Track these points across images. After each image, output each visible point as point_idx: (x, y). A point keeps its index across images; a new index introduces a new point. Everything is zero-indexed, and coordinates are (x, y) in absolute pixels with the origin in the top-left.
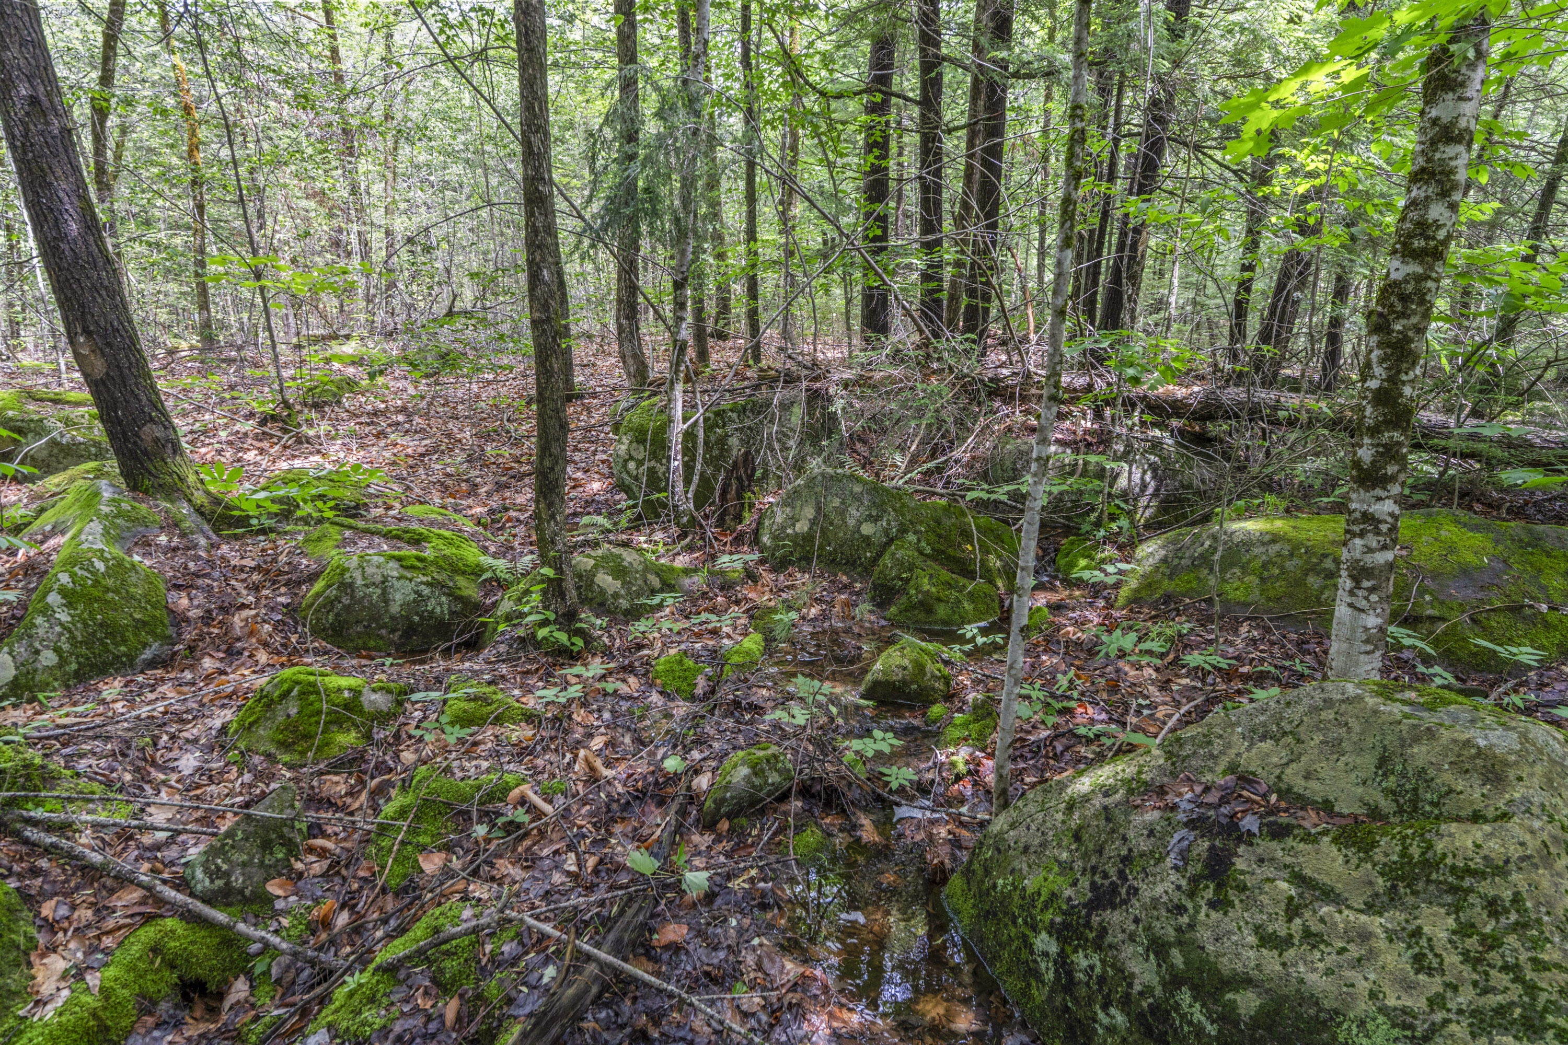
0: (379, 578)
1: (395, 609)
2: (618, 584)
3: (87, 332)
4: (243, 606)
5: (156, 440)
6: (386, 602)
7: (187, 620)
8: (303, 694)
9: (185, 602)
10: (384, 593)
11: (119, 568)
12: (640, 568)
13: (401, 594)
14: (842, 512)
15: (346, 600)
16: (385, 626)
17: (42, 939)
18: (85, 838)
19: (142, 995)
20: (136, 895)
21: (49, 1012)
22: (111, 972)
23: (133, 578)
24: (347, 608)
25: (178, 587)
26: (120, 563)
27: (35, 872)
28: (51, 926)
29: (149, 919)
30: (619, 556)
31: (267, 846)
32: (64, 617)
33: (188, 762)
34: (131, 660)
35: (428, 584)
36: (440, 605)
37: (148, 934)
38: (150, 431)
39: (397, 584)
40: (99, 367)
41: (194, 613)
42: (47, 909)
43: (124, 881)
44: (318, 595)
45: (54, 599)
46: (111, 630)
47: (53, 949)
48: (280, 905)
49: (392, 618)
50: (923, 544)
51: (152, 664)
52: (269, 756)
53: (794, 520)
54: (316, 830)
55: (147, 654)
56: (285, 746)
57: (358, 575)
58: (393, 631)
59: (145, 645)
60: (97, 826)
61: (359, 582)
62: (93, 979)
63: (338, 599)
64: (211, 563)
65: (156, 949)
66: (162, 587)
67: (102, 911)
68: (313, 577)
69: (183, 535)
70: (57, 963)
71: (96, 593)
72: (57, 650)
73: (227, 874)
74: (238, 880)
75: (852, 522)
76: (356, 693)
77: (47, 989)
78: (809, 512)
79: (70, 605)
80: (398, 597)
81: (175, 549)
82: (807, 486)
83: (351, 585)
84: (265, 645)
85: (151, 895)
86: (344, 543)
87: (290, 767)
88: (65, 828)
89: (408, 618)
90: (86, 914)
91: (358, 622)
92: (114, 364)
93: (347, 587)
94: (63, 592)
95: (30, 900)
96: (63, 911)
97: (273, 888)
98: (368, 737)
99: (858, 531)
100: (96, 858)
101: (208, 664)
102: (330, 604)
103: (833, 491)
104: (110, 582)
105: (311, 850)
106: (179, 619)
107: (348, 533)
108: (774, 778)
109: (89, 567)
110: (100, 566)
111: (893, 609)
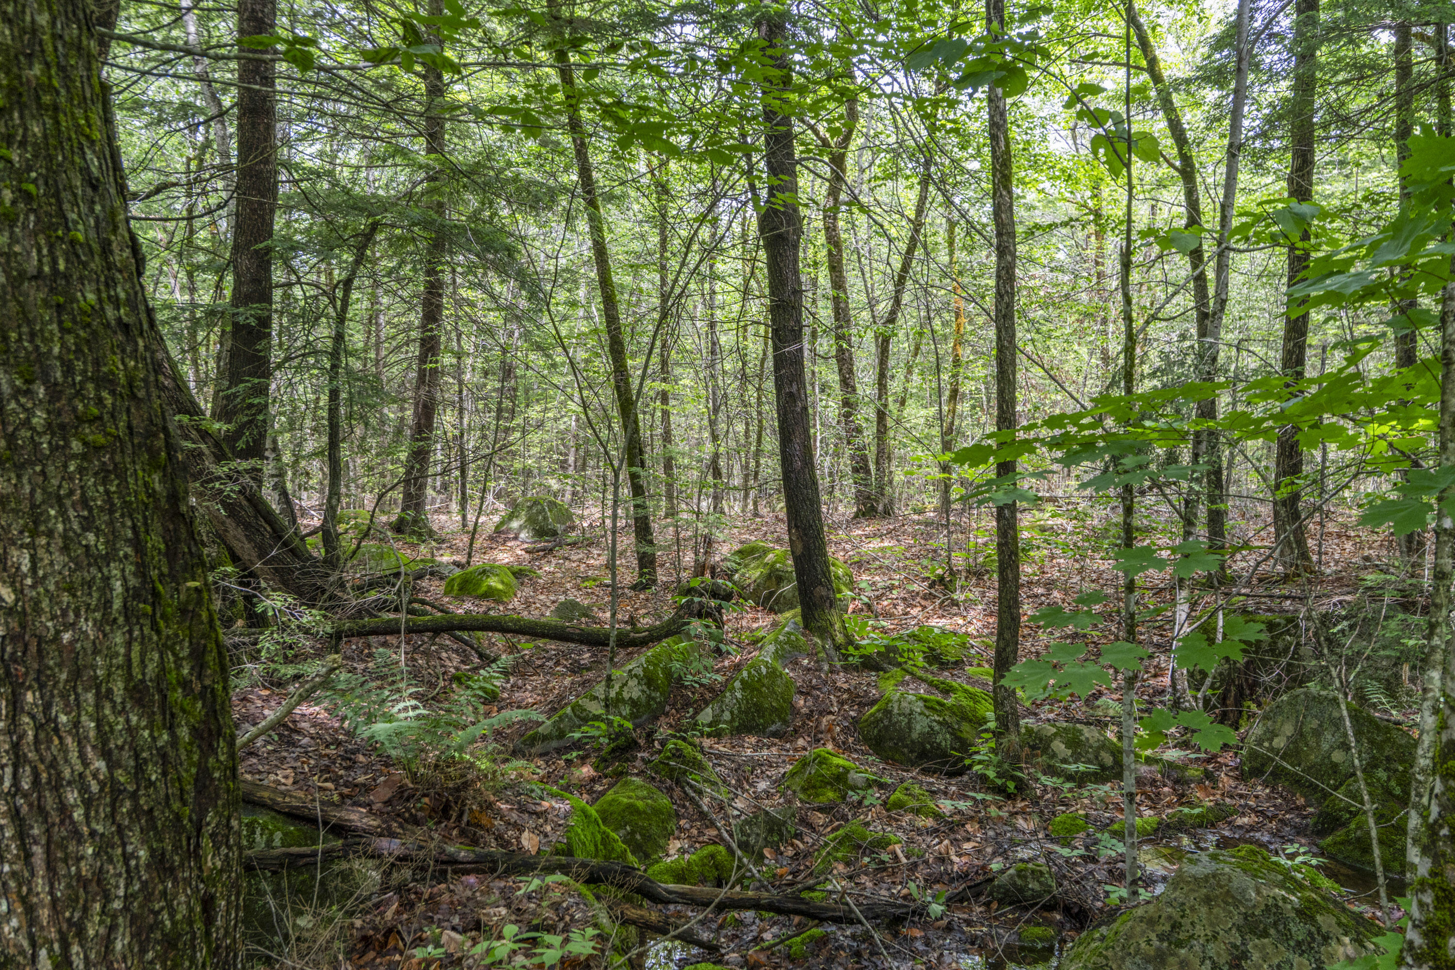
0: (908, 711)
1: (915, 735)
2: (1069, 752)
3: (796, 526)
4: (831, 713)
5: (822, 597)
6: (910, 728)
7: (799, 713)
8: (820, 763)
9: (802, 702)
10: (909, 722)
11: (773, 674)
12: (1096, 745)
13: (920, 726)
14: (1317, 733)
15: (886, 722)
16: (907, 746)
17: (676, 833)
18: (706, 800)
19: (702, 874)
20: (715, 833)
21: (669, 860)
22: (694, 857)
23: (779, 682)
24: (886, 728)
25: (801, 693)
26: (775, 670)
27: (684, 806)
28: (681, 829)
29: (715, 843)
30: (1080, 731)
31: (771, 831)
32: (739, 695)
33: (762, 785)
34: (765, 728)
35: (939, 722)
36: (944, 739)
37: (711, 848)
38: (821, 591)
39: (919, 718)
40: (799, 547)
41: (804, 710)
42: (682, 822)
43: (712, 824)
44: (872, 715)
45: (737, 684)
46: (759, 708)
47: (679, 838)
48: (766, 861)
49: (912, 741)
50: (1393, 783)
51: (775, 734)
52: (794, 792)
53: (1272, 734)
54: (799, 836)
55: (773, 728)
56: (804, 790)
57: (896, 706)
58: (911, 752)
59: (773, 722)
60: (713, 798)
61: (896, 711)
62: (687, 856)
63: (881, 720)
64: (825, 683)
65: (712, 856)
66: (793, 690)
67: (701, 833)
68: (873, 703)
69: (817, 662)
70: (678, 844)
71: (757, 686)
72: (732, 713)
73: (749, 835)
74: (752, 840)
75: (1325, 746)
76: (847, 771)
77: (672, 852)
78: (1288, 729)
79: (743, 689)
80: (918, 727)
81: (809, 669)
82: (1289, 703)
83: (890, 712)
84: (834, 739)
85: (720, 836)
86: (904, 683)
87: (801, 801)
88: (700, 793)
89: (922, 744)
90: (695, 832)
91: (891, 739)
92: (806, 547)
93: (888, 712)
94: (742, 681)
95: (678, 816)
96: (687, 826)
97: (767, 852)
98: (844, 797)
99: (1329, 757)
100: (706, 808)
101: (801, 742)
102: (878, 721)
103: (1314, 711)
104: (765, 681)
105: (792, 845)
106: (795, 711)
107: (907, 678)
108: (1033, 885)
109: (759, 671)
110: (764, 670)
111: (1329, 839)
